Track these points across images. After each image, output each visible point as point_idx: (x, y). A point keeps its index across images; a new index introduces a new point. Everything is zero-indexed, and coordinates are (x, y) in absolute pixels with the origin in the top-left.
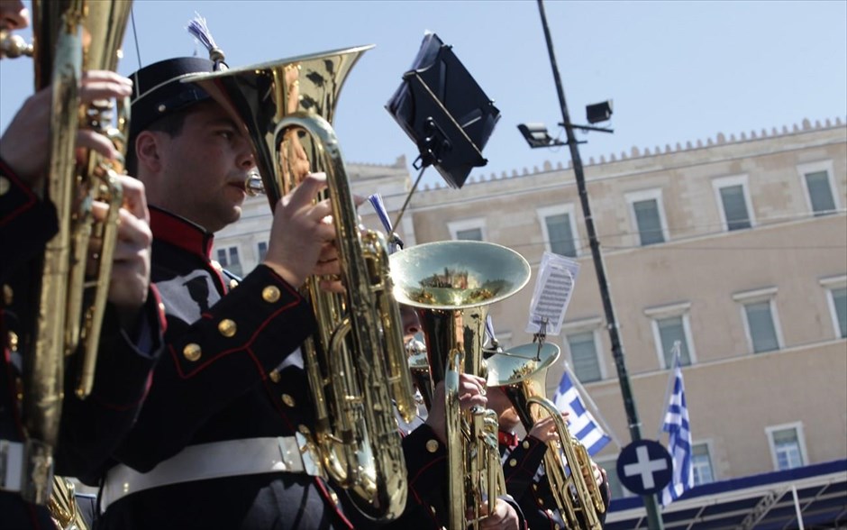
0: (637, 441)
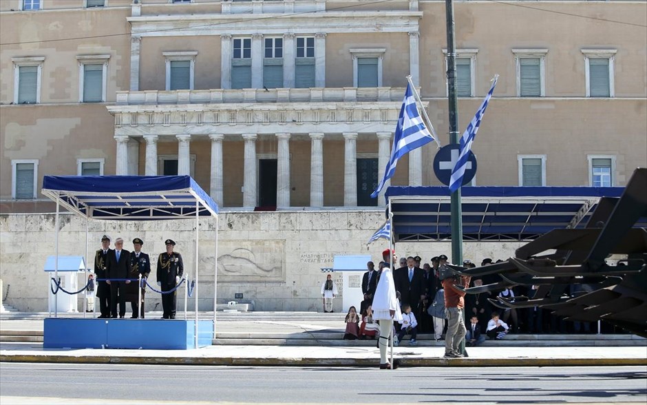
0: (455, 144)
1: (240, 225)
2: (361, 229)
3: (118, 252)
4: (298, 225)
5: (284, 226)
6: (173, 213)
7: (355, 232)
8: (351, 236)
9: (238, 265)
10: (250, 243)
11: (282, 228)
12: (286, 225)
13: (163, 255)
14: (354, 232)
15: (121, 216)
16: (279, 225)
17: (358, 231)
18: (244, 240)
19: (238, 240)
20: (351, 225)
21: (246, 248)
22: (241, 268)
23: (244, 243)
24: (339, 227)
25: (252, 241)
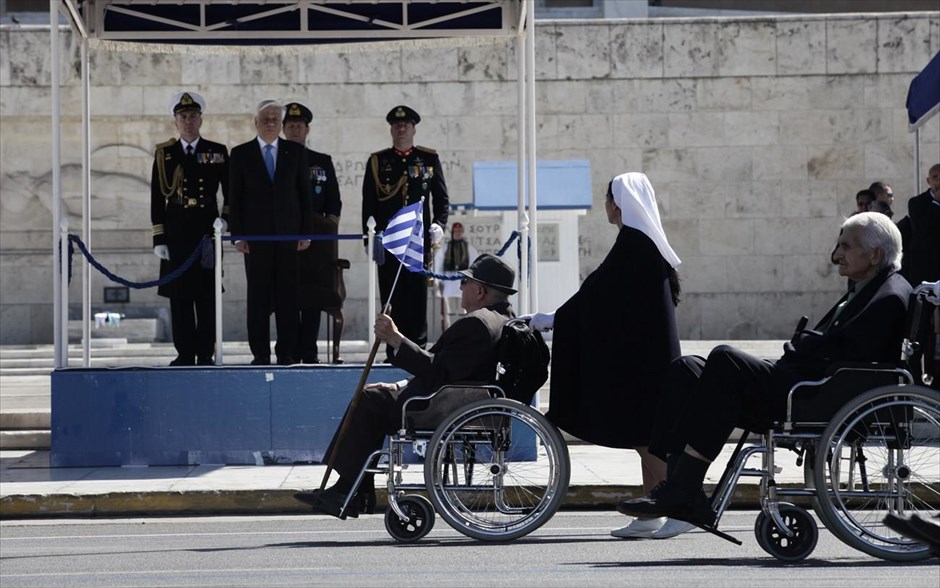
1: (115, 69)
2: (501, 79)
3: (269, 147)
4: (302, 66)
5: (258, 73)
6: (376, 22)
7: (484, 89)
8: (469, 101)
9: (111, 195)
10: (146, 126)
11: (249, 77)
12: (263, 67)
13: (382, 157)
14: (478, 90)
15: (203, 31)
16: (243, 68)
17: (491, 87)
18: (130, 119)
19: (109, 118)
20: (469, 67)
21: (134, 141)
22: (120, 206)
23: (128, 127)
24: (431, 73)
25: (151, 118)
